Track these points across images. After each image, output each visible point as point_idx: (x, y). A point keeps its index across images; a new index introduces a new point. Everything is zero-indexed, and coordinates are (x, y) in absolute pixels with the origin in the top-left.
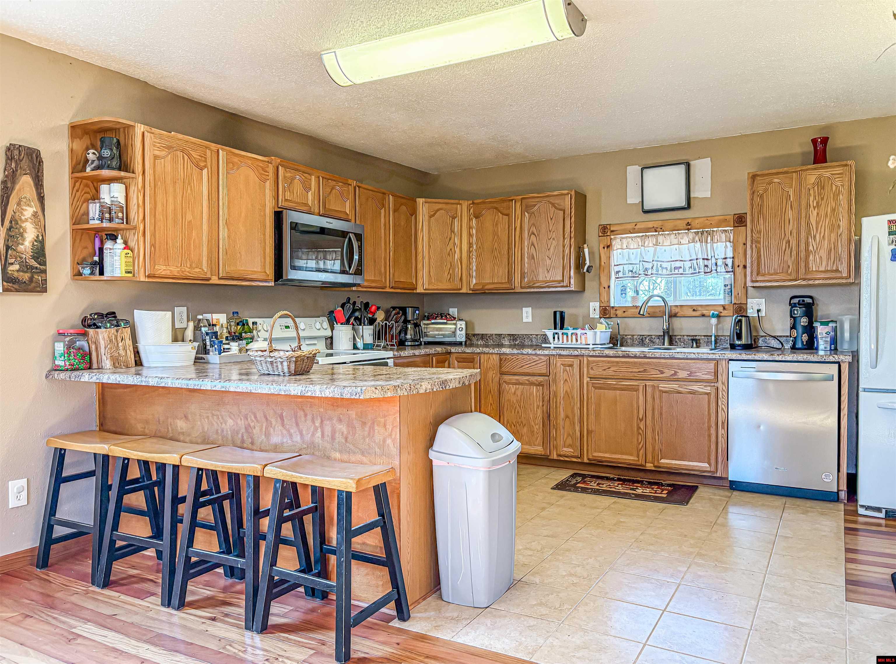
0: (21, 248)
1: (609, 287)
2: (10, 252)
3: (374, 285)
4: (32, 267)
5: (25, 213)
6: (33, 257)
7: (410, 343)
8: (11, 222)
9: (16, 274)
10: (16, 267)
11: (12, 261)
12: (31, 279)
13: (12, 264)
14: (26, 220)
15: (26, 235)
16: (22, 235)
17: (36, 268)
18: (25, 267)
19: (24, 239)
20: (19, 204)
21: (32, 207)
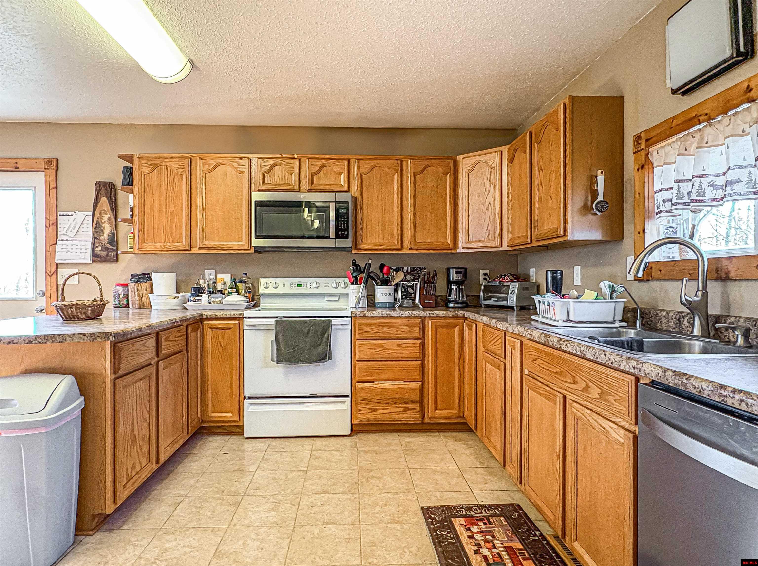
0: (102, 238)
1: (644, 231)
2: (96, 240)
3: (379, 247)
4: (108, 248)
5: (103, 218)
6: (109, 243)
7: (452, 305)
8: (96, 224)
9: (99, 253)
10: (99, 249)
11: (97, 245)
12: (107, 255)
13: (97, 247)
14: (105, 222)
15: (105, 231)
16: (102, 231)
17: (110, 249)
18: (105, 248)
19: (103, 233)
20: (100, 214)
21: (107, 214)
